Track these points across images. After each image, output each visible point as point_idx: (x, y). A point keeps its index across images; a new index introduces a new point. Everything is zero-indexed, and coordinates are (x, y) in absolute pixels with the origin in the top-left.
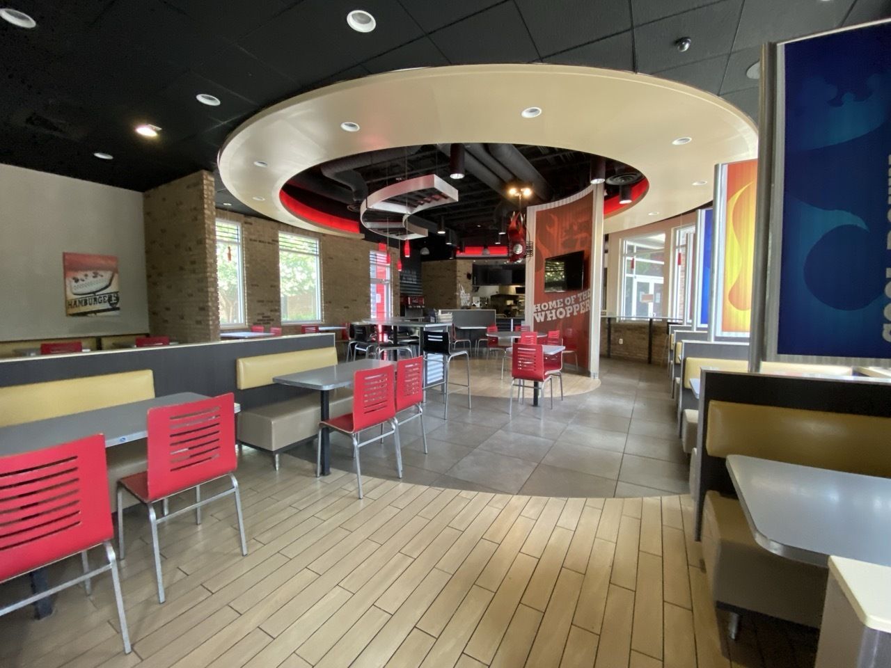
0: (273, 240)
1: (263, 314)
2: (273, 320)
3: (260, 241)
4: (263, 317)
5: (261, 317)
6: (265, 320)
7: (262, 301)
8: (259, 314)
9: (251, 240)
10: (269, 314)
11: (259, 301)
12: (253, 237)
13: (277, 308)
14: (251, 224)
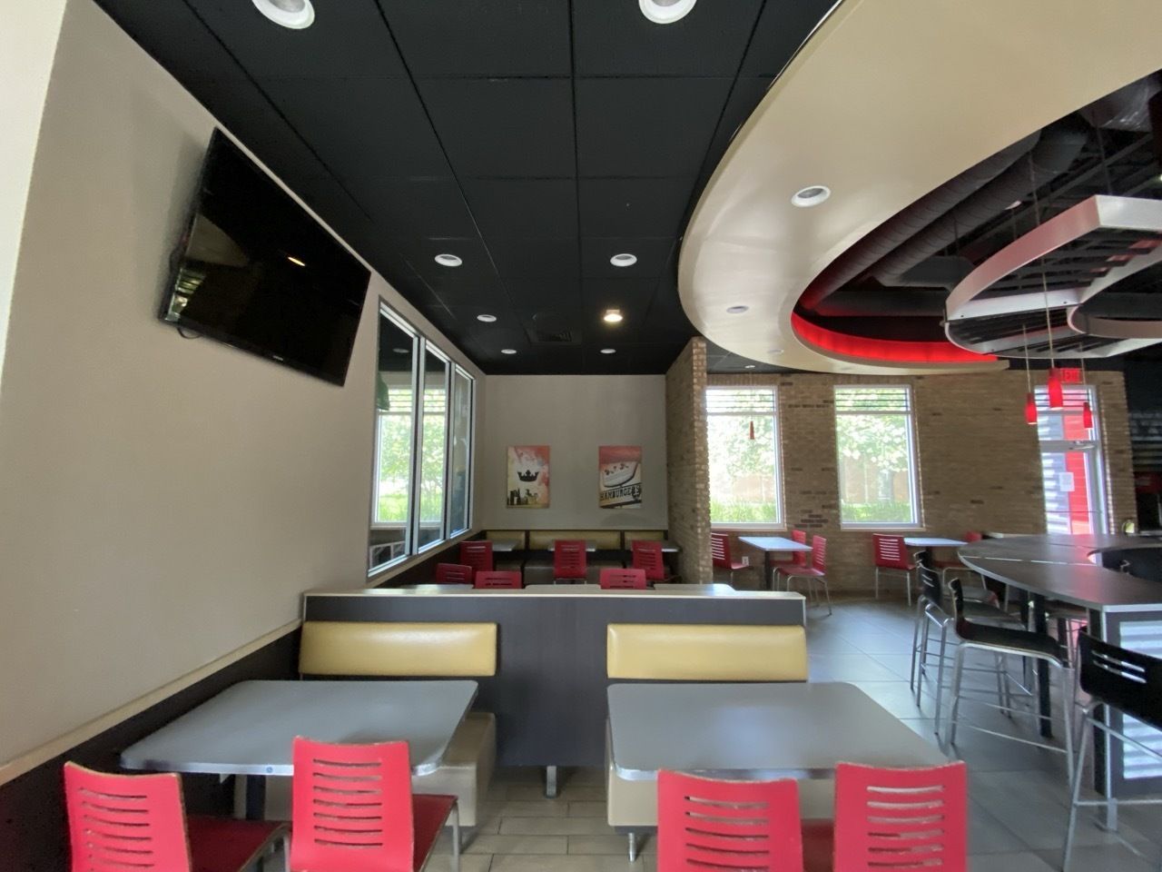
0: (825, 402)
1: (810, 511)
2: (825, 521)
3: (805, 406)
4: (811, 516)
5: (806, 517)
6: (813, 521)
7: (809, 492)
8: (805, 512)
9: (790, 406)
10: (819, 512)
11: (804, 493)
12: (793, 402)
13: (833, 502)
14: (791, 384)
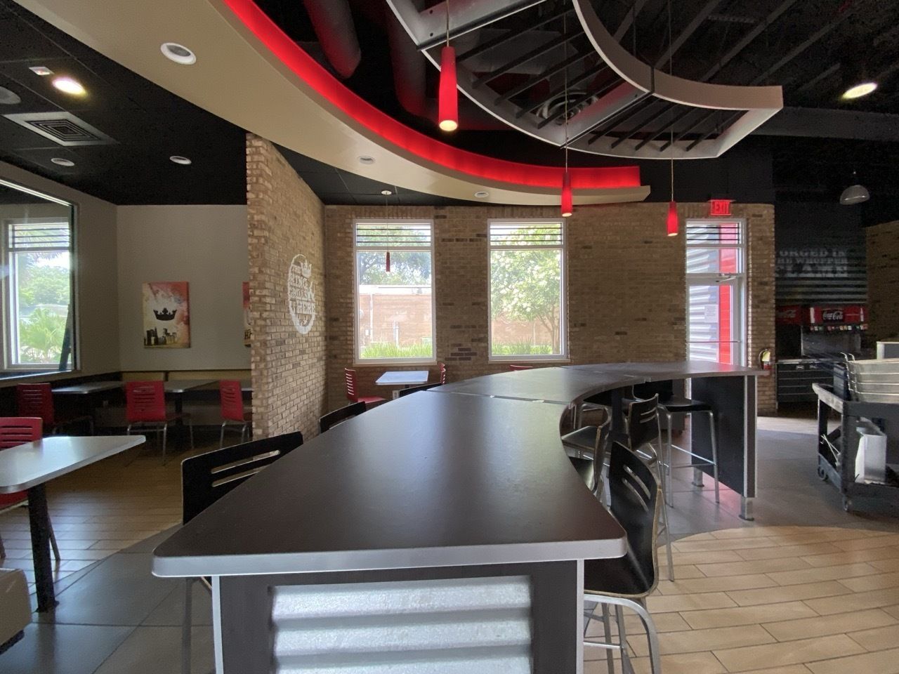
0: (478, 235)
1: (460, 345)
2: (475, 354)
3: (457, 240)
4: (460, 350)
5: (456, 350)
6: (462, 354)
7: (459, 327)
8: (454, 345)
9: (443, 240)
10: (469, 345)
11: (454, 327)
12: (446, 236)
13: (482, 335)
14: (444, 217)
